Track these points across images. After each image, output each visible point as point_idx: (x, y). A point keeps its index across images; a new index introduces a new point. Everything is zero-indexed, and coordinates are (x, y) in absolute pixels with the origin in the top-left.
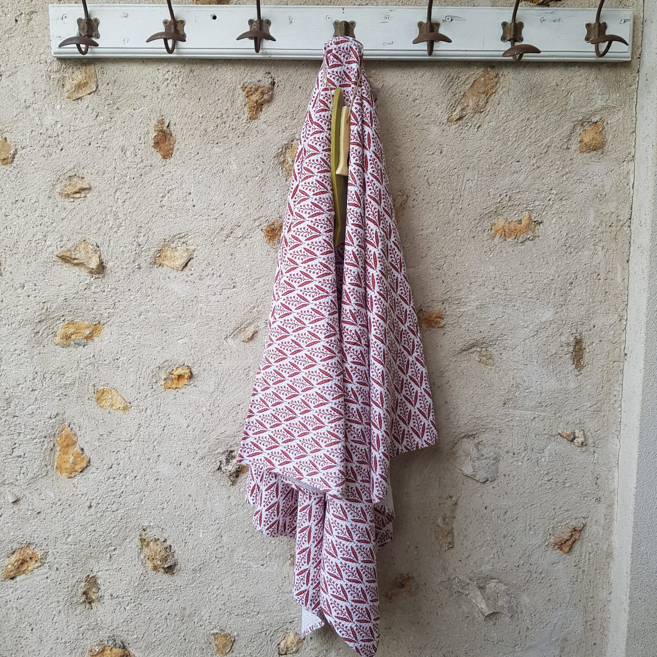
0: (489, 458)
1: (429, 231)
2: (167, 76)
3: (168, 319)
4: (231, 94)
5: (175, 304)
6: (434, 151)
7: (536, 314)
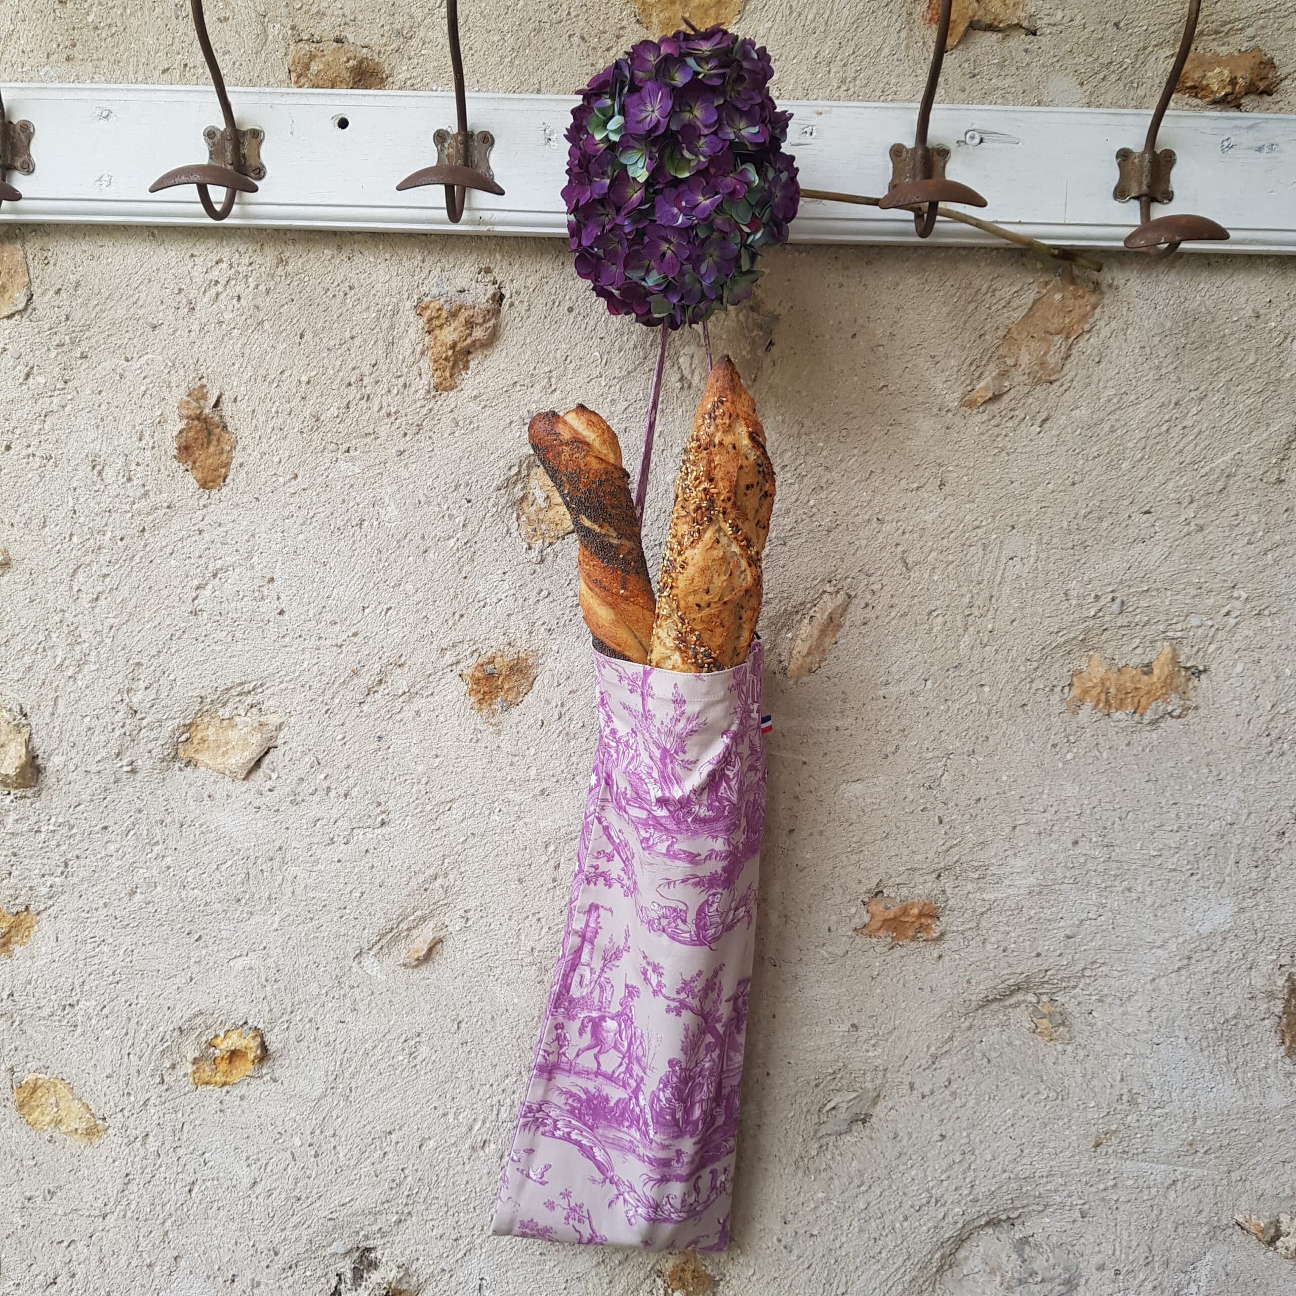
0: (1052, 1280)
1: (904, 688)
2: (215, 274)
3: (206, 904)
4: (386, 324)
5: (223, 868)
6: (923, 481)
7: (1188, 914)
